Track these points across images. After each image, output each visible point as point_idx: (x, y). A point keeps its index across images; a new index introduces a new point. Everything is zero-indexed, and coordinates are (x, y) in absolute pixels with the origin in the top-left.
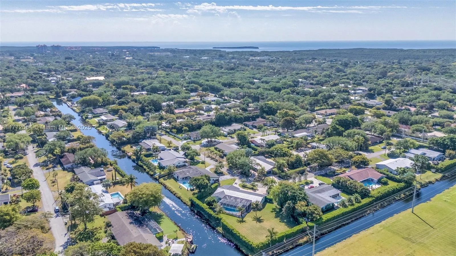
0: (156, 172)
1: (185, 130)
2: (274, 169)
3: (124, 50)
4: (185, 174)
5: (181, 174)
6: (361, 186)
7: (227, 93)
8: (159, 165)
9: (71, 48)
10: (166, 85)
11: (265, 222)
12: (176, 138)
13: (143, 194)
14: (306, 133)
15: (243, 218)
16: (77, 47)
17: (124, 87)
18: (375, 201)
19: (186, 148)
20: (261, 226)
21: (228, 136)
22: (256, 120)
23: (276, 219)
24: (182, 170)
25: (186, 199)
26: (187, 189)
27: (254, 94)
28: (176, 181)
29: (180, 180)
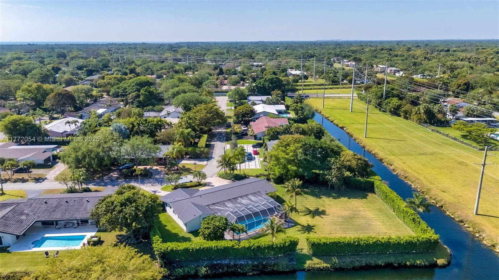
28: (8, 252)
29: (15, 244)
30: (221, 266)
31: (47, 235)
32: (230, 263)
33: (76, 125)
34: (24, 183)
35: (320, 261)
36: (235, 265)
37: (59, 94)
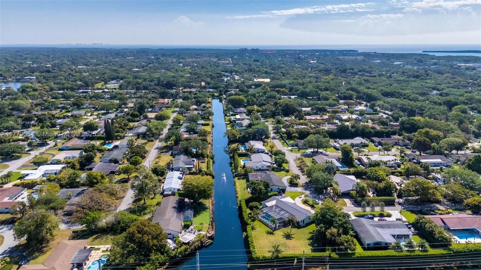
0: (237, 171)
1: (295, 137)
2: (351, 192)
3: (317, 54)
4: (257, 178)
5: (253, 176)
6: (440, 233)
7: (379, 103)
8: (244, 165)
9: (268, 51)
10: (317, 91)
11: (293, 240)
12: (285, 143)
14: (441, 161)
15: (274, 231)
16: (273, 50)
17: (277, 90)
18: (450, 256)
20: (285, 243)
21: (340, 149)
22: (391, 137)
23: (308, 241)
27: (411, 107)
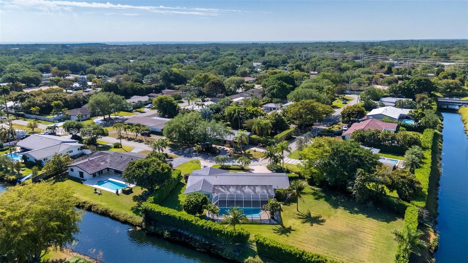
0: (21, 174)
1: (58, 106)
4: (98, 165)
5: (88, 166)
8: (26, 160)
12: (40, 121)
13: (23, 215)
14: (244, 98)
19: (74, 125)
21: (134, 111)
22: (162, 93)
24: (87, 160)
25: (124, 212)
26: (115, 192)
28: (82, 183)
29: (90, 179)
30: (181, 235)
31: (110, 179)
32: (189, 235)
33: (203, 107)
34: (140, 143)
35: (261, 261)
36: (191, 238)
37: (213, 83)
